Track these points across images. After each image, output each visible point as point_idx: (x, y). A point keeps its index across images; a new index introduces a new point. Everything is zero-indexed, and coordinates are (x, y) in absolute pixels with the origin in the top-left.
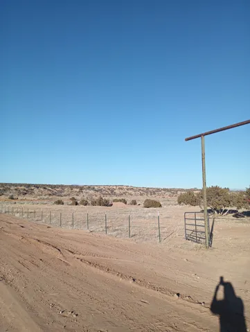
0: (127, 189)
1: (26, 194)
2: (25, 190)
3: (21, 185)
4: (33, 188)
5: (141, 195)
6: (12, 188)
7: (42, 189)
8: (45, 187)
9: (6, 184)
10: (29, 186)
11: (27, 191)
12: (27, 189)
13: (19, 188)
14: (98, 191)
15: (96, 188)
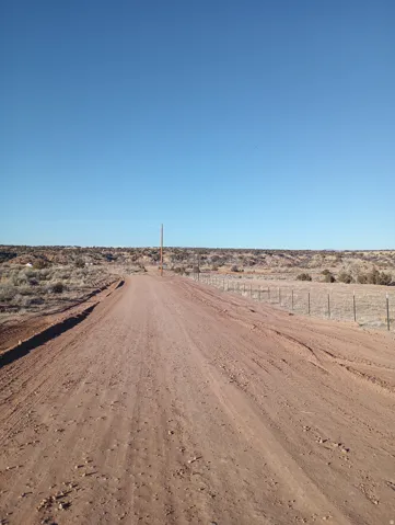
1: (254, 264)
2: (252, 258)
3: (247, 251)
4: (263, 255)
6: (235, 255)
7: (277, 257)
8: (281, 254)
9: (227, 250)
10: (258, 252)
11: (255, 260)
12: (255, 257)
13: (245, 255)
14: (369, 260)
15: (366, 254)
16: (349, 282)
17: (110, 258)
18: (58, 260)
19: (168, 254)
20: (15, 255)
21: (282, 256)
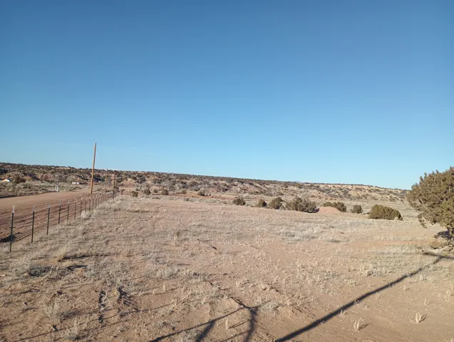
0: (370, 191)
1: (226, 190)
2: (225, 185)
3: (222, 179)
4: (236, 183)
5: (392, 200)
6: (212, 182)
7: (247, 185)
8: (251, 182)
9: (207, 177)
10: (232, 180)
11: (228, 187)
12: (228, 184)
13: (221, 182)
14: (324, 192)
15: (322, 186)
16: (278, 208)
17: (97, 179)
18: (46, 178)
19: (152, 178)
20: (6, 172)
21: (251, 184)
